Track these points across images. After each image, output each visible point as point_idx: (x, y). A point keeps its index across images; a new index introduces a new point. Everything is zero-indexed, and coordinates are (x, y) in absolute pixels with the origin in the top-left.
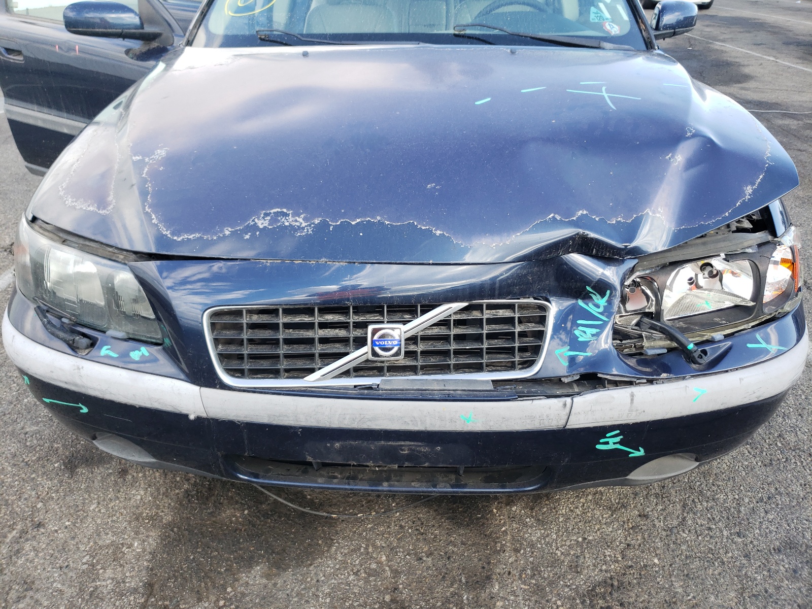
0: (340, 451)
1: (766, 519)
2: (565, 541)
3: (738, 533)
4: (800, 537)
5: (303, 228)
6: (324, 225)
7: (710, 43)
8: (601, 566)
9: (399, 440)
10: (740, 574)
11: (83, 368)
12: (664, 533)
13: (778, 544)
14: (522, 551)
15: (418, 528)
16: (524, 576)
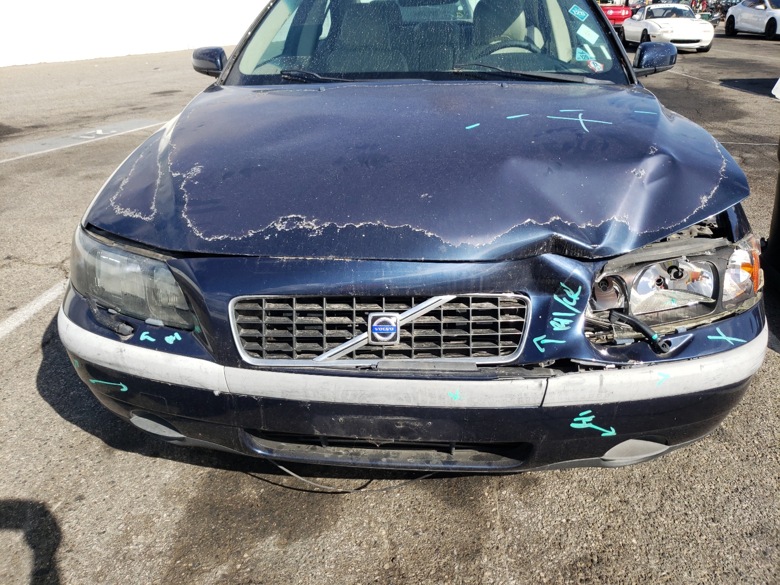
0: (343, 426)
1: (740, 507)
2: (550, 522)
3: (712, 519)
4: (771, 524)
5: (315, 231)
6: (333, 228)
7: (708, 83)
8: (583, 544)
9: (395, 415)
10: (713, 554)
11: (125, 350)
12: (643, 517)
13: (750, 528)
14: (510, 529)
15: (415, 507)
16: (511, 550)
